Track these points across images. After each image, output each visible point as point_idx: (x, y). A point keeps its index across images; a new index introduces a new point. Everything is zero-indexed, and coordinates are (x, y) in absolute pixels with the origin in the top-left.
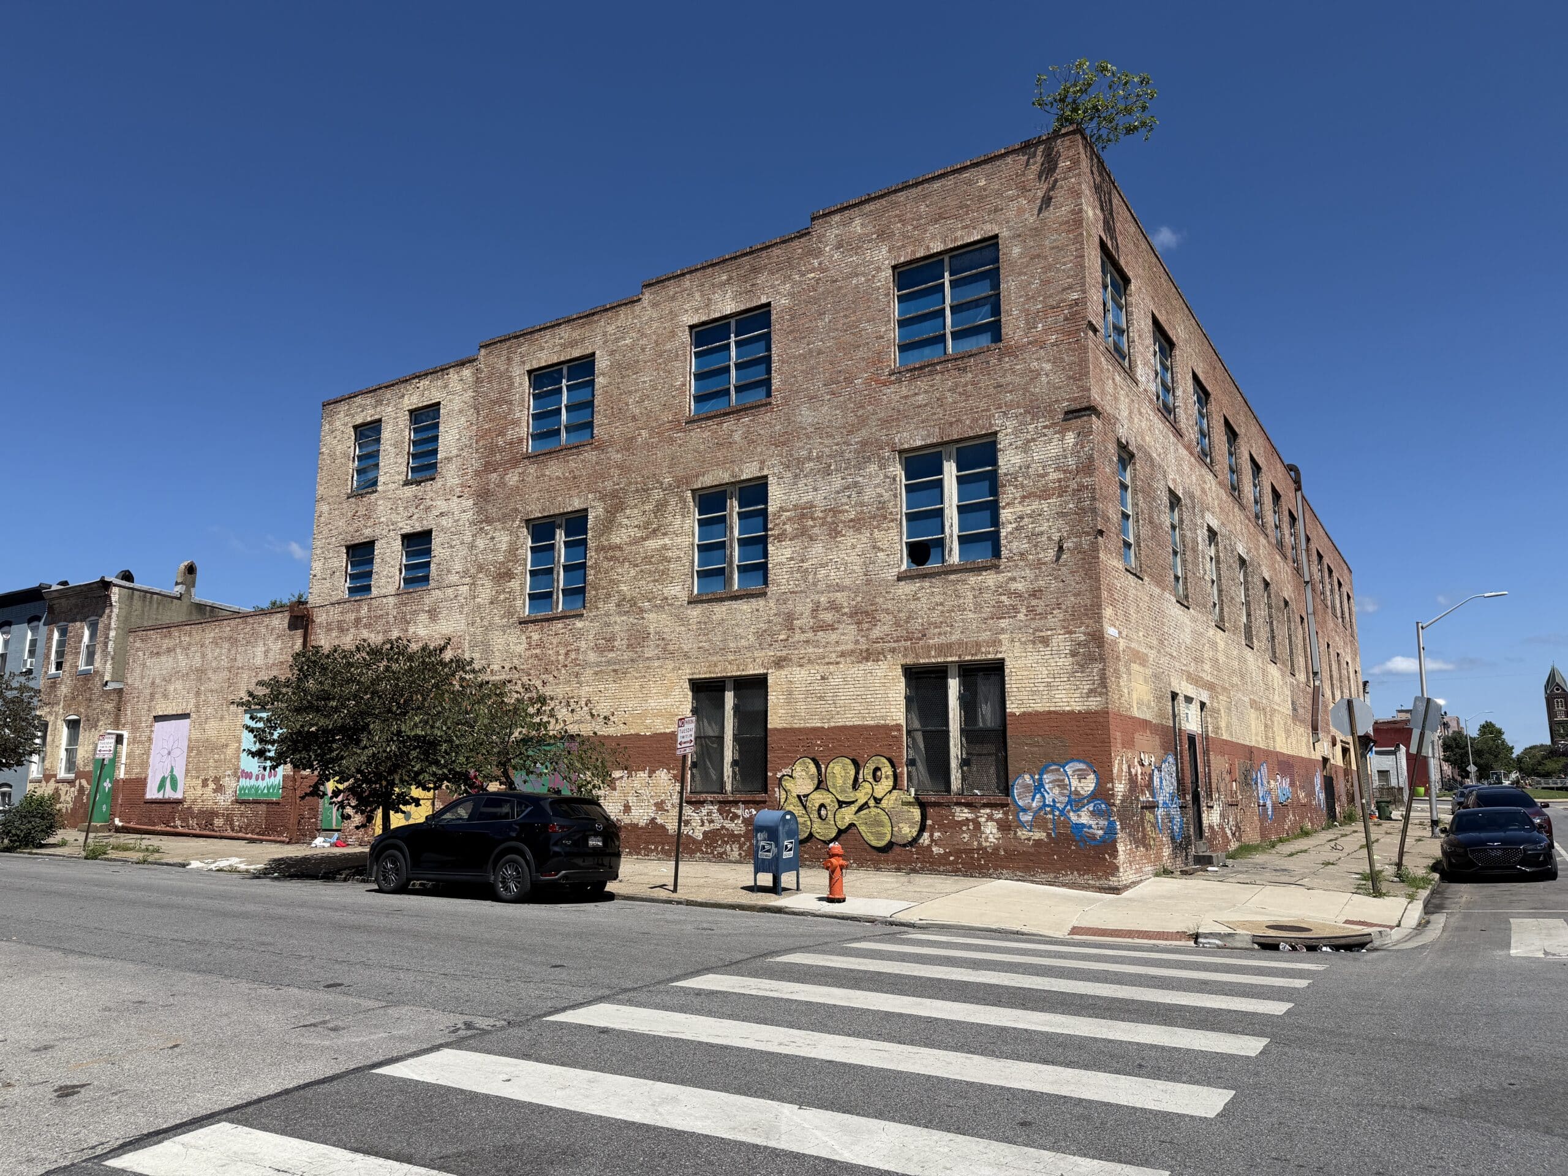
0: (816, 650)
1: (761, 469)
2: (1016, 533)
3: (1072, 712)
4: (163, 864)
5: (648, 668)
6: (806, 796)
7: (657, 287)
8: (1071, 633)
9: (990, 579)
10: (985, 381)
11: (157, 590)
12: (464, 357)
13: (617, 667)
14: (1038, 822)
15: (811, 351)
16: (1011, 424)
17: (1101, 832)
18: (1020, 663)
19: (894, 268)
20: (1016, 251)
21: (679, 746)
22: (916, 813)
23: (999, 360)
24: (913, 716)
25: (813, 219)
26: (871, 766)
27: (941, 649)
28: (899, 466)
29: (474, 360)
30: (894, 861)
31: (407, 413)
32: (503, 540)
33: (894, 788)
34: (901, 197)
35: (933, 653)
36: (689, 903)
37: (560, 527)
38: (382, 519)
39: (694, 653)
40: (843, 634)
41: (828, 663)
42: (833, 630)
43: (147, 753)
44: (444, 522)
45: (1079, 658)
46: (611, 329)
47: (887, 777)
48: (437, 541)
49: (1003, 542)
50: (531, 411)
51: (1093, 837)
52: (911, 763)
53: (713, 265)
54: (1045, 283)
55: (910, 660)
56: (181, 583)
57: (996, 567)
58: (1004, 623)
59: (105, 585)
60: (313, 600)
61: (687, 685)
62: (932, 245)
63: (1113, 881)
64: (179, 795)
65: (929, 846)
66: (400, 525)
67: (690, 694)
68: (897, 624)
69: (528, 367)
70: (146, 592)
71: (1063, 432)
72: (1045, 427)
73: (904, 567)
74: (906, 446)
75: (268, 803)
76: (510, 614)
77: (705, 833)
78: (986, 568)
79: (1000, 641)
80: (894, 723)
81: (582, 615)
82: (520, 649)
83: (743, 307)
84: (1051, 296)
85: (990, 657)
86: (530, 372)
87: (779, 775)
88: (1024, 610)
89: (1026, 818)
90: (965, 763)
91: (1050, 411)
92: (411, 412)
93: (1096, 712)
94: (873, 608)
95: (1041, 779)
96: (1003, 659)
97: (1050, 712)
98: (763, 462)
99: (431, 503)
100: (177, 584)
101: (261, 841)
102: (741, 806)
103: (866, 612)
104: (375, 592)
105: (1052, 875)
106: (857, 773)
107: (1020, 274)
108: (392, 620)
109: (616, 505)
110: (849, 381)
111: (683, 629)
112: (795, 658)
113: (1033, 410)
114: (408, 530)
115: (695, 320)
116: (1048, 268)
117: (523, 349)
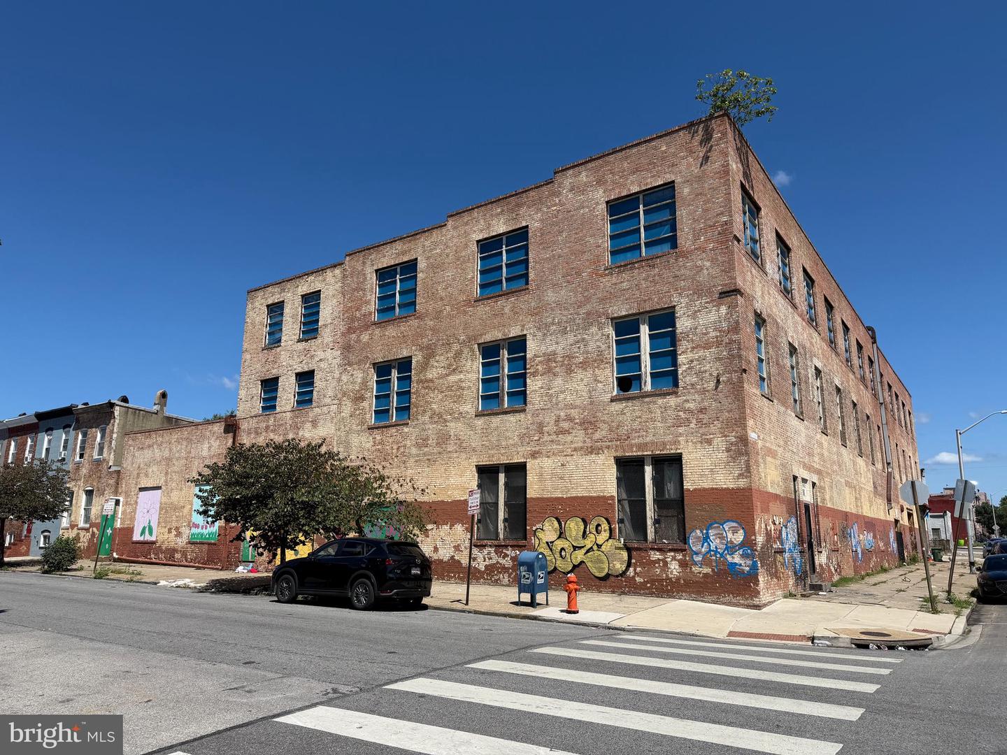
0: (558, 447)
1: (522, 330)
2: (689, 371)
3: (727, 489)
4: (143, 583)
5: (450, 458)
6: (553, 542)
7: (457, 217)
8: (726, 436)
9: (672, 401)
10: (666, 273)
11: (143, 408)
12: (336, 262)
13: (430, 457)
14: (707, 561)
15: (554, 256)
16: (684, 301)
17: (747, 569)
18: (693, 456)
19: (607, 202)
20: (686, 191)
21: (469, 509)
22: (625, 554)
23: (676, 260)
24: (622, 491)
25: (555, 173)
26: (594, 523)
27: (641, 446)
28: (611, 328)
29: (342, 264)
30: (611, 587)
31: (300, 297)
32: (359, 376)
33: (610, 538)
34: (611, 158)
35: (635, 449)
36: (476, 612)
37: (394, 367)
38: (284, 363)
39: (479, 448)
40: (576, 436)
41: (566, 455)
42: (569, 433)
43: (134, 511)
44: (322, 365)
45: (732, 453)
46: (427, 243)
47: (605, 531)
48: (317, 377)
49: (680, 377)
50: (377, 295)
51: (743, 571)
52: (621, 521)
53: (492, 203)
54: (705, 211)
55: (619, 454)
56: (158, 404)
57: (675, 393)
58: (681, 430)
59: (111, 405)
60: (239, 414)
61: (474, 469)
62: (631, 188)
63: (756, 601)
64: (153, 538)
65: (634, 577)
66: (295, 367)
67: (477, 475)
68: (610, 430)
69: (375, 268)
70: (136, 409)
71: (718, 306)
72: (707, 303)
73: (615, 393)
74: (616, 315)
75: (209, 544)
76: (362, 423)
77: (486, 566)
78: (669, 394)
79: (679, 442)
80: (609, 495)
81: (408, 424)
82: (368, 445)
83: (510, 229)
84: (709, 219)
85: (672, 452)
86: (377, 271)
87: (534, 528)
88: (694, 421)
89: (698, 558)
90: (656, 522)
91: (710, 292)
92: (303, 296)
93: (743, 489)
94: (595, 419)
95: (707, 533)
96: (681, 453)
97: (712, 489)
98: (523, 326)
99: (314, 353)
100: (155, 404)
101: (204, 568)
102: (510, 548)
103: (591, 423)
104: (278, 409)
105: (715, 597)
106: (585, 528)
107: (689, 205)
108: (288, 427)
109: (430, 353)
110: (579, 274)
111: (472, 432)
112: (544, 452)
113: (699, 291)
114: (299, 370)
115: (481, 237)
116: (706, 202)
117: (373, 257)
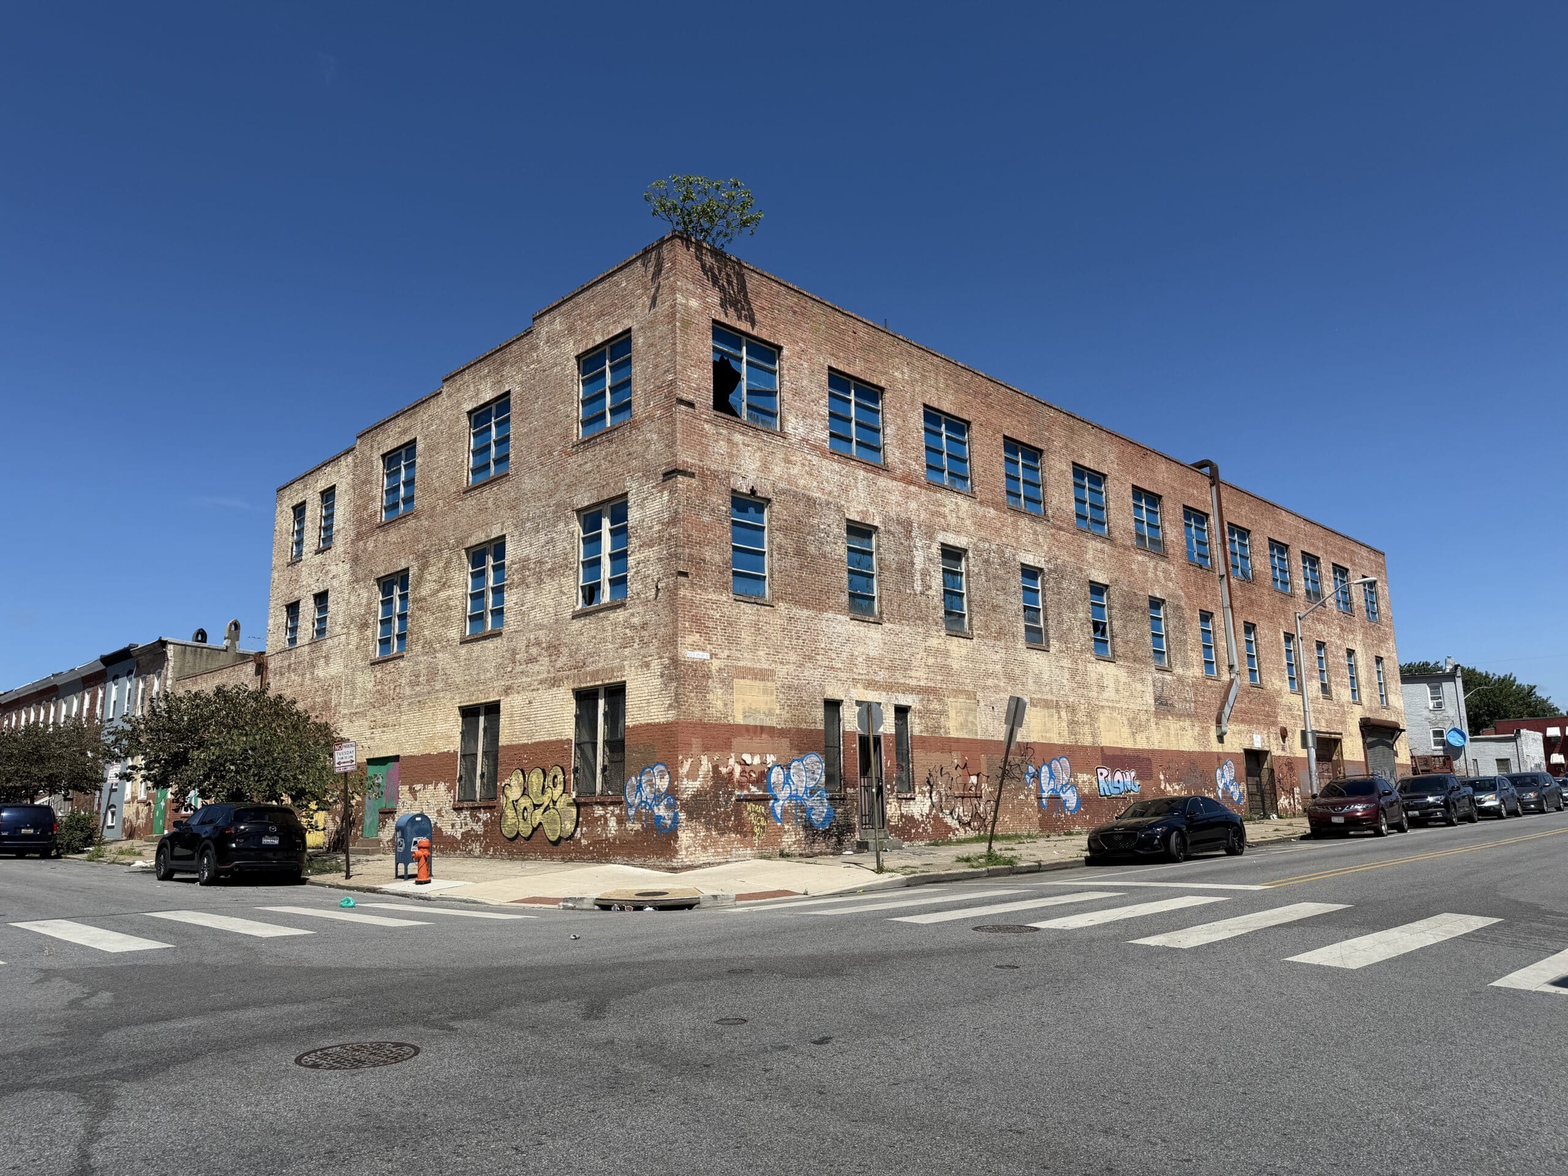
0: (527, 679)
1: (502, 529)
2: (636, 576)
3: (659, 724)
5: (437, 698)
6: (517, 801)
7: (450, 382)
8: (661, 658)
9: (621, 615)
10: (623, 451)
13: (420, 699)
14: (638, 816)
15: (531, 430)
16: (635, 485)
17: (670, 822)
18: (634, 684)
19: (578, 357)
20: (640, 341)
21: (337, 766)
22: (574, 810)
23: (630, 432)
24: (584, 730)
25: (534, 319)
26: (552, 774)
27: (595, 674)
28: (578, 524)
29: (353, 449)
30: (562, 853)
31: (319, 494)
32: (365, 596)
33: (564, 792)
34: (580, 299)
35: (589, 678)
37: (396, 583)
38: (304, 583)
39: (461, 685)
40: (542, 665)
41: (533, 690)
42: (537, 662)
44: (336, 583)
45: (665, 679)
46: (425, 417)
47: (560, 783)
48: (330, 599)
49: (629, 584)
50: (385, 488)
51: (666, 826)
52: (576, 770)
53: (480, 361)
54: (656, 366)
55: (576, 686)
56: (228, 638)
57: (624, 605)
58: (627, 652)
59: (163, 644)
60: (269, 651)
61: (457, 712)
62: (598, 338)
63: (675, 863)
65: (580, 839)
66: (313, 587)
67: (460, 719)
68: (570, 655)
69: (381, 452)
71: (661, 491)
72: (653, 487)
73: (579, 607)
74: (581, 506)
76: (366, 658)
77: (462, 834)
78: (620, 606)
79: (624, 667)
80: (565, 738)
81: (403, 656)
82: (370, 686)
83: (496, 395)
84: (658, 378)
85: (619, 680)
86: (383, 456)
87: (503, 784)
88: (637, 640)
89: (631, 812)
90: (604, 769)
91: (656, 473)
92: (321, 493)
93: (672, 723)
94: (558, 642)
95: (640, 780)
96: (625, 682)
97: (648, 724)
98: (503, 524)
99: (329, 568)
100: (225, 638)
102: (483, 811)
103: (555, 647)
104: (299, 642)
105: (643, 859)
106: (544, 781)
107: (642, 361)
108: (306, 665)
109: (424, 563)
110: (550, 453)
111: (456, 665)
112: (515, 686)
113: (647, 473)
114: (316, 590)
115: (471, 407)
116: (656, 355)
117: (378, 438)
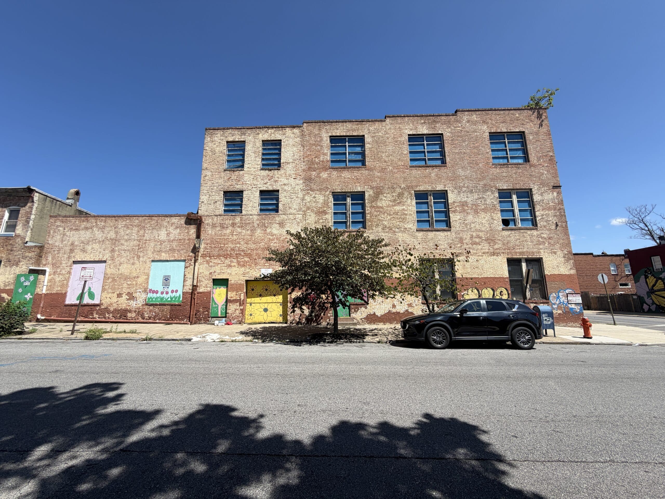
0: (474, 251)
1: (445, 187)
2: (542, 220)
3: (566, 275)
7: (392, 119)
8: (563, 251)
9: (535, 233)
10: (526, 173)
14: (559, 308)
15: (461, 152)
17: (578, 310)
18: (548, 259)
19: (489, 133)
20: (531, 137)
23: (530, 167)
24: (511, 275)
25: (457, 111)
26: (499, 291)
27: (521, 253)
28: (496, 194)
29: (301, 127)
31: (261, 141)
32: (321, 199)
33: (508, 298)
34: (489, 112)
35: (518, 254)
37: (349, 197)
38: (247, 182)
39: (421, 249)
40: (484, 246)
41: (478, 256)
42: (479, 245)
43: (68, 280)
44: (286, 188)
45: (566, 258)
46: (372, 128)
47: (505, 294)
48: (282, 196)
49: (538, 222)
50: (330, 151)
51: (576, 312)
53: (417, 116)
54: (542, 148)
55: (510, 256)
56: (72, 199)
57: (537, 229)
58: (541, 247)
59: (31, 191)
60: (201, 213)
62: (503, 129)
64: (96, 301)
66: (259, 186)
68: (504, 244)
69: (330, 134)
70: (54, 199)
71: (553, 192)
72: (547, 190)
73: (501, 226)
74: (501, 188)
75: (172, 305)
78: (533, 229)
79: (540, 252)
83: (431, 133)
84: (544, 152)
85: (538, 257)
86: (330, 136)
87: (462, 294)
88: (547, 243)
89: (555, 306)
90: (531, 290)
91: (548, 185)
92: (263, 141)
93: (573, 275)
94: (494, 238)
95: (558, 295)
96: (542, 258)
97: (559, 274)
98: (445, 185)
99: (278, 179)
100: (70, 199)
101: (171, 324)
103: (492, 240)
104: (244, 212)
105: (566, 324)
106: (494, 293)
107: (533, 144)
108: (256, 226)
109: (378, 193)
110: (477, 164)
111: (415, 240)
112: (464, 253)
113: (543, 184)
114: (264, 188)
115: (411, 133)
116: (541, 145)
